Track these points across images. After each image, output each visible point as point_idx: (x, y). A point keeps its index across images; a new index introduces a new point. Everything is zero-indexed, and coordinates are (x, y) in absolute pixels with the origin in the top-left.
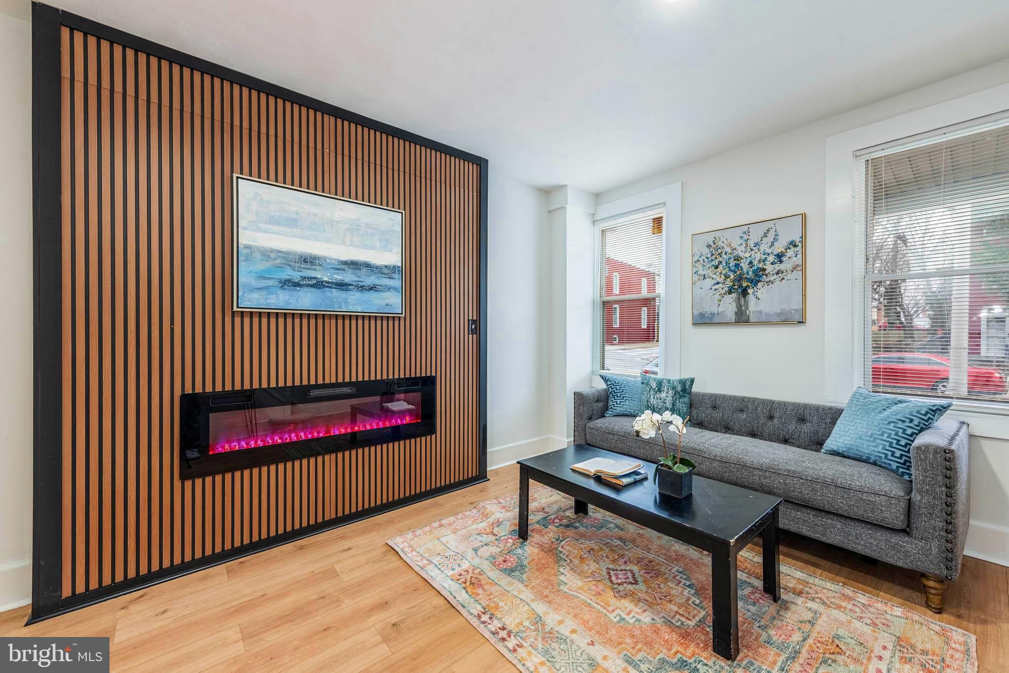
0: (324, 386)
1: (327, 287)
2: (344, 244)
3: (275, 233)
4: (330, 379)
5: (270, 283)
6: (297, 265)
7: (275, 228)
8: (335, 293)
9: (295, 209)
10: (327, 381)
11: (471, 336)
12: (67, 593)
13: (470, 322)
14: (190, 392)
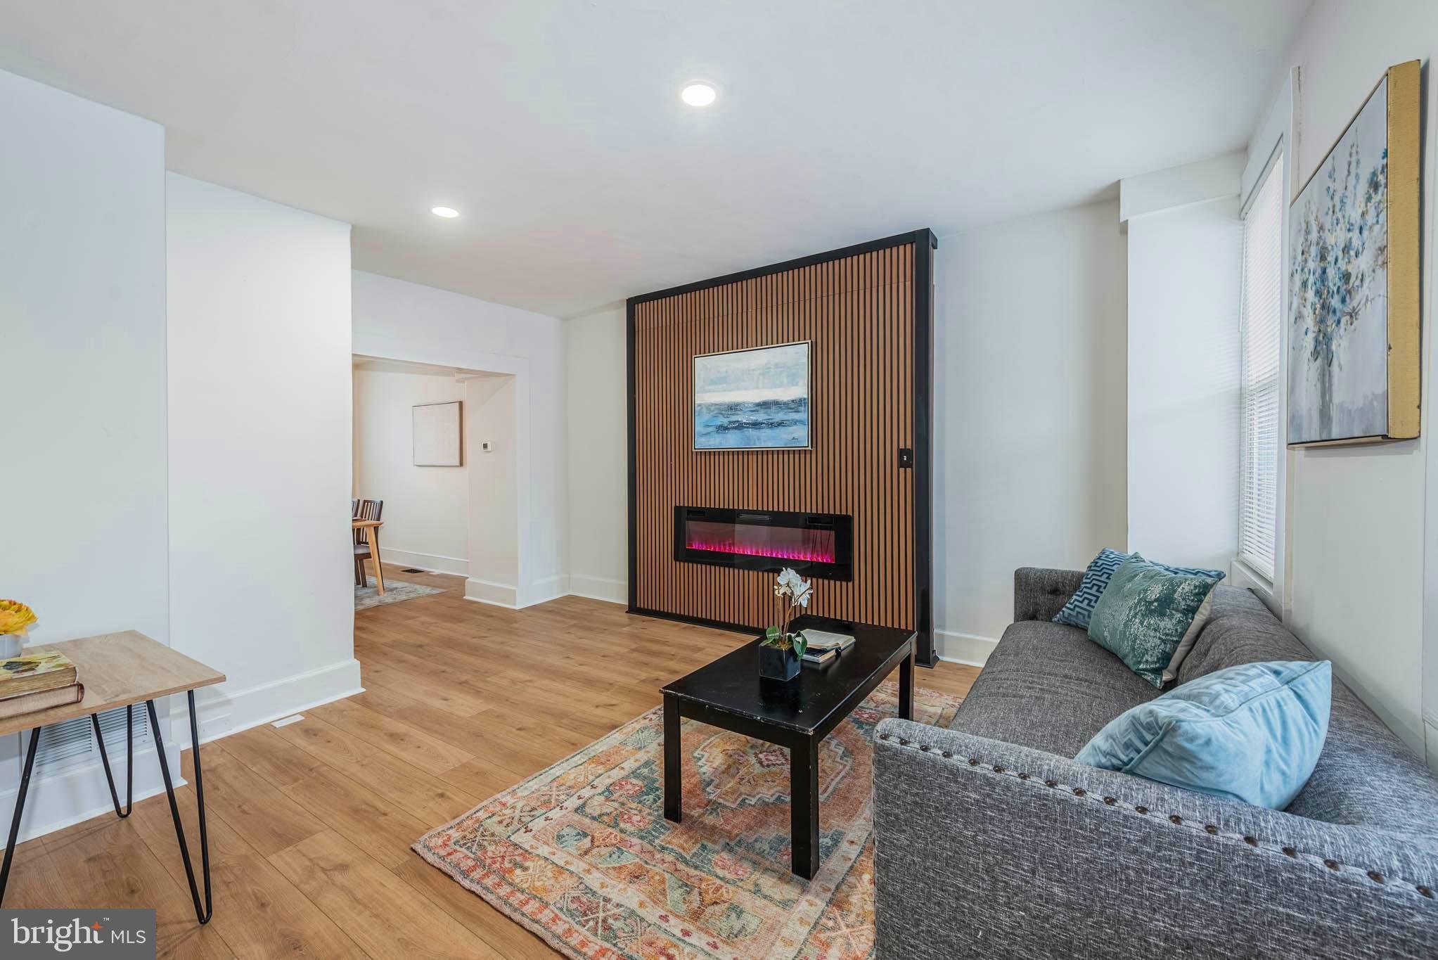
0: (749, 512)
1: (746, 427)
2: (757, 388)
3: (714, 391)
4: (753, 507)
5: (710, 429)
6: (726, 413)
7: (712, 387)
8: (751, 432)
9: (725, 369)
10: (750, 508)
11: (902, 470)
12: (638, 605)
13: (901, 452)
14: (678, 505)
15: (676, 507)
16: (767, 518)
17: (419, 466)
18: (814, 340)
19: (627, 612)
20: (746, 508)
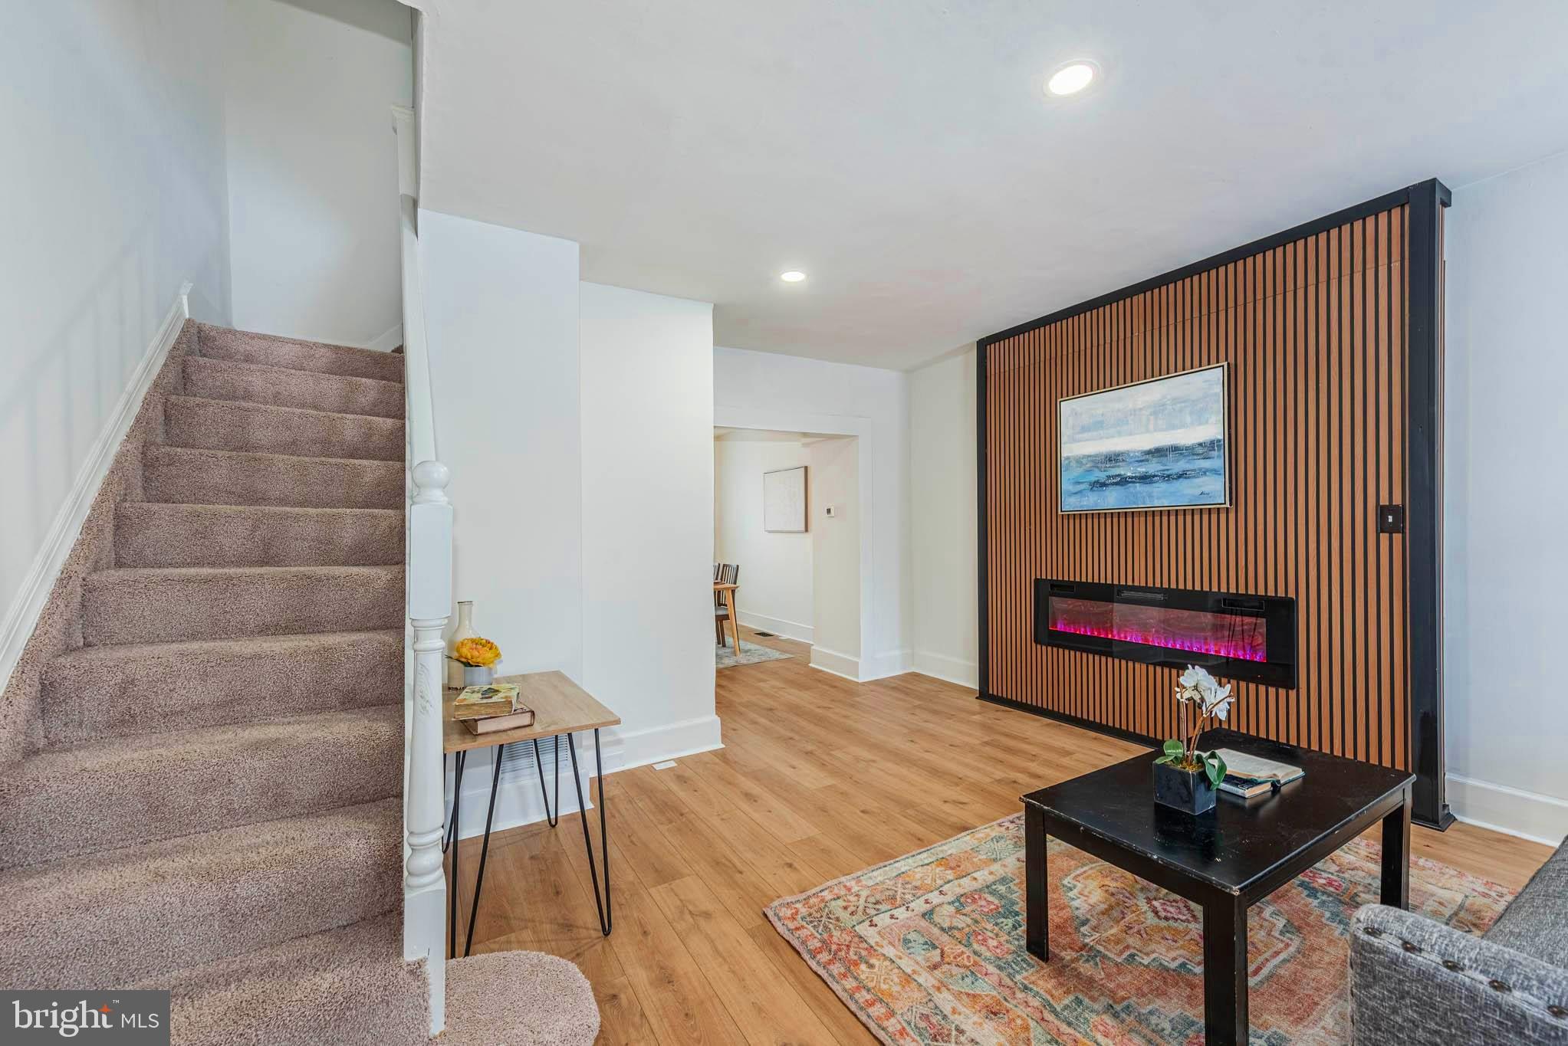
0: (1133, 588)
2: (1148, 431)
3: (1087, 440)
4: (1140, 583)
7: (1085, 435)
9: (1100, 412)
10: (1136, 584)
11: (1384, 537)
12: (991, 692)
13: (1382, 511)
14: (1039, 577)
15: (1036, 580)
16: (1160, 597)
17: (770, 532)
18: (1232, 362)
19: (977, 698)
20: (1130, 583)
